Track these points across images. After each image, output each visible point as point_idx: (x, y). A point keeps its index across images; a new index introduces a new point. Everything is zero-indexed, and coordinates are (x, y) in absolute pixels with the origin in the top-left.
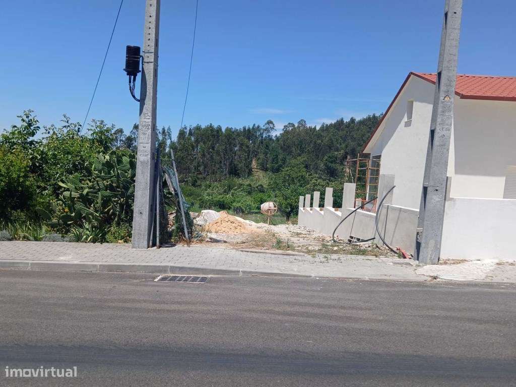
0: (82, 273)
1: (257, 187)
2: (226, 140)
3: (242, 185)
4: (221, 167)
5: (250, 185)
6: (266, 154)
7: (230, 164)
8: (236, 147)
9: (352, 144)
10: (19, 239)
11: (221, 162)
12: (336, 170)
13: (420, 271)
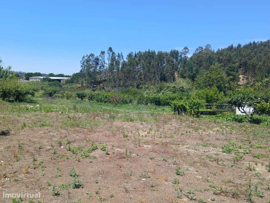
1: (179, 88)
2: (158, 58)
3: (169, 87)
4: (155, 76)
5: (174, 87)
6: (184, 67)
7: (161, 74)
8: (165, 64)
11: (155, 73)
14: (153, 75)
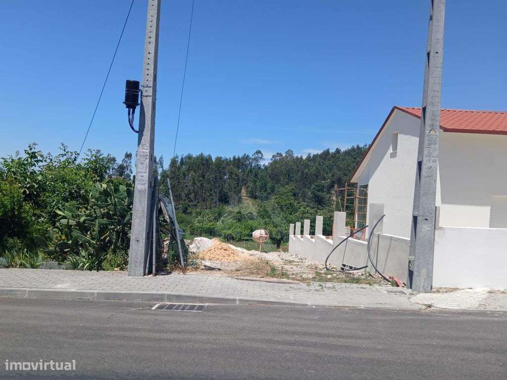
0: (80, 301)
1: (247, 215)
2: (216, 169)
3: (232, 212)
4: (211, 195)
5: (240, 213)
6: (255, 182)
7: (220, 192)
8: (226, 175)
9: (338, 173)
10: (16, 267)
11: (211, 190)
12: (323, 198)
13: (414, 299)
14: (208, 194)
